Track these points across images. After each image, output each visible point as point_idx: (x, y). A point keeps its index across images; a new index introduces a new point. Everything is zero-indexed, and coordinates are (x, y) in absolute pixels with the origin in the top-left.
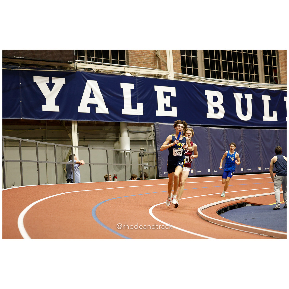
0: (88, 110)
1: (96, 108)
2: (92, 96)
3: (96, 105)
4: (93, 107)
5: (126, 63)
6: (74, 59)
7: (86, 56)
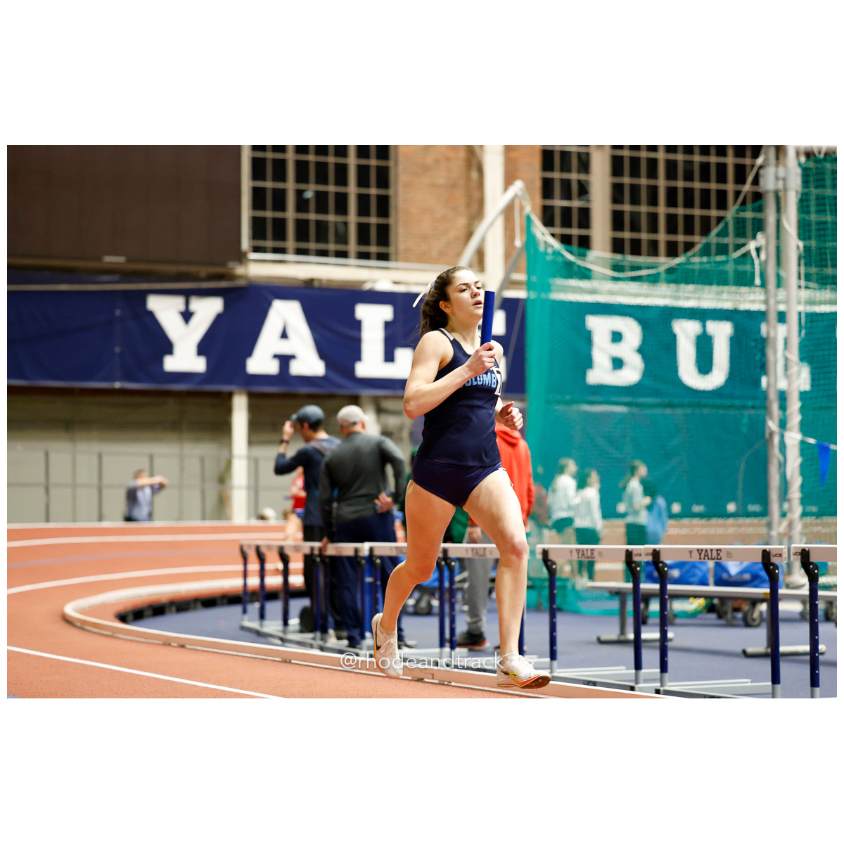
0: (273, 368)
1: (292, 364)
2: (284, 335)
3: (293, 357)
4: (285, 360)
5: (392, 256)
6: (241, 258)
7: (291, 243)
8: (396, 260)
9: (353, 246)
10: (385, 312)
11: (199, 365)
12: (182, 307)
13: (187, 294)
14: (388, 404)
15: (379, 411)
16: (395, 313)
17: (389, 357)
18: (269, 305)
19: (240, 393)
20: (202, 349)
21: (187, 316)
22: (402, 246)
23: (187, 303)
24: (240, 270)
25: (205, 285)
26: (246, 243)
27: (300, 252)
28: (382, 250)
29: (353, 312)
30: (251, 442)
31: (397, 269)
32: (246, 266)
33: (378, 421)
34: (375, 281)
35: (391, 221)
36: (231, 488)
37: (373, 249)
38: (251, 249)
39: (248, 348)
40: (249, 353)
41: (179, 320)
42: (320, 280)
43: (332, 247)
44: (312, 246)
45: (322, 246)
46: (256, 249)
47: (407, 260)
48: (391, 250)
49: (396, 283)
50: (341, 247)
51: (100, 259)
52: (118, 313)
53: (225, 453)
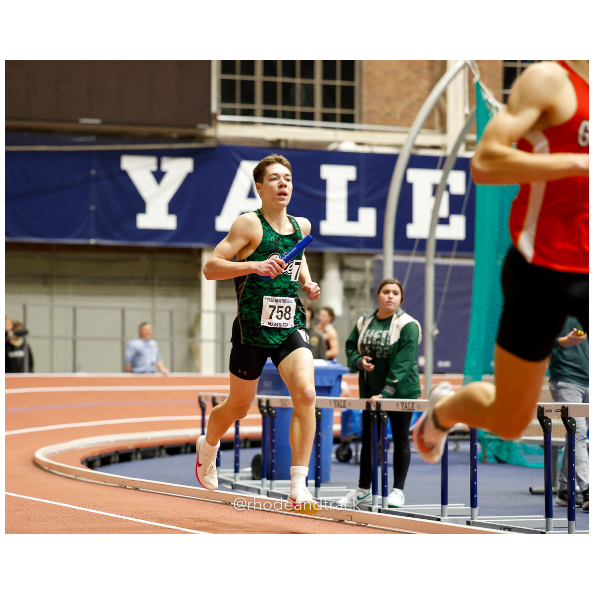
2: (251, 195)
5: (357, 118)
6: (210, 120)
7: (259, 106)
8: (360, 122)
9: (318, 108)
10: (349, 172)
11: (170, 223)
12: (154, 168)
13: (159, 155)
14: (350, 262)
15: (343, 268)
16: (358, 173)
17: (352, 216)
18: (238, 165)
20: (173, 207)
21: (159, 175)
22: (365, 108)
23: (159, 164)
24: (209, 132)
25: (176, 146)
26: (215, 106)
27: (267, 114)
28: (347, 111)
29: (318, 172)
30: (218, 298)
31: (360, 130)
32: (216, 127)
33: (342, 277)
34: (340, 142)
35: (356, 83)
36: (201, 341)
37: (338, 111)
38: (220, 111)
39: (217, 206)
40: (218, 211)
41: (151, 179)
42: (286, 141)
43: (298, 109)
44: (279, 108)
45: (288, 108)
46: (225, 112)
47: (371, 122)
48: (356, 112)
49: (359, 144)
50: (307, 109)
51: (77, 122)
52: (93, 172)
53: (194, 307)
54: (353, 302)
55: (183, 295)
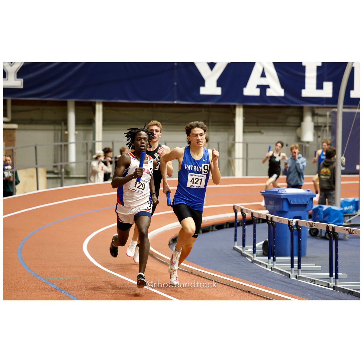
0: (257, 92)
1: (268, 90)
2: (263, 75)
3: (268, 87)
4: (263, 88)
11: (218, 91)
14: (318, 111)
15: (314, 115)
17: (320, 86)
19: (239, 107)
20: (219, 83)
21: (212, 66)
36: (235, 159)
40: (245, 85)
41: (208, 68)
52: (176, 64)
54: (319, 134)
55: (225, 131)
